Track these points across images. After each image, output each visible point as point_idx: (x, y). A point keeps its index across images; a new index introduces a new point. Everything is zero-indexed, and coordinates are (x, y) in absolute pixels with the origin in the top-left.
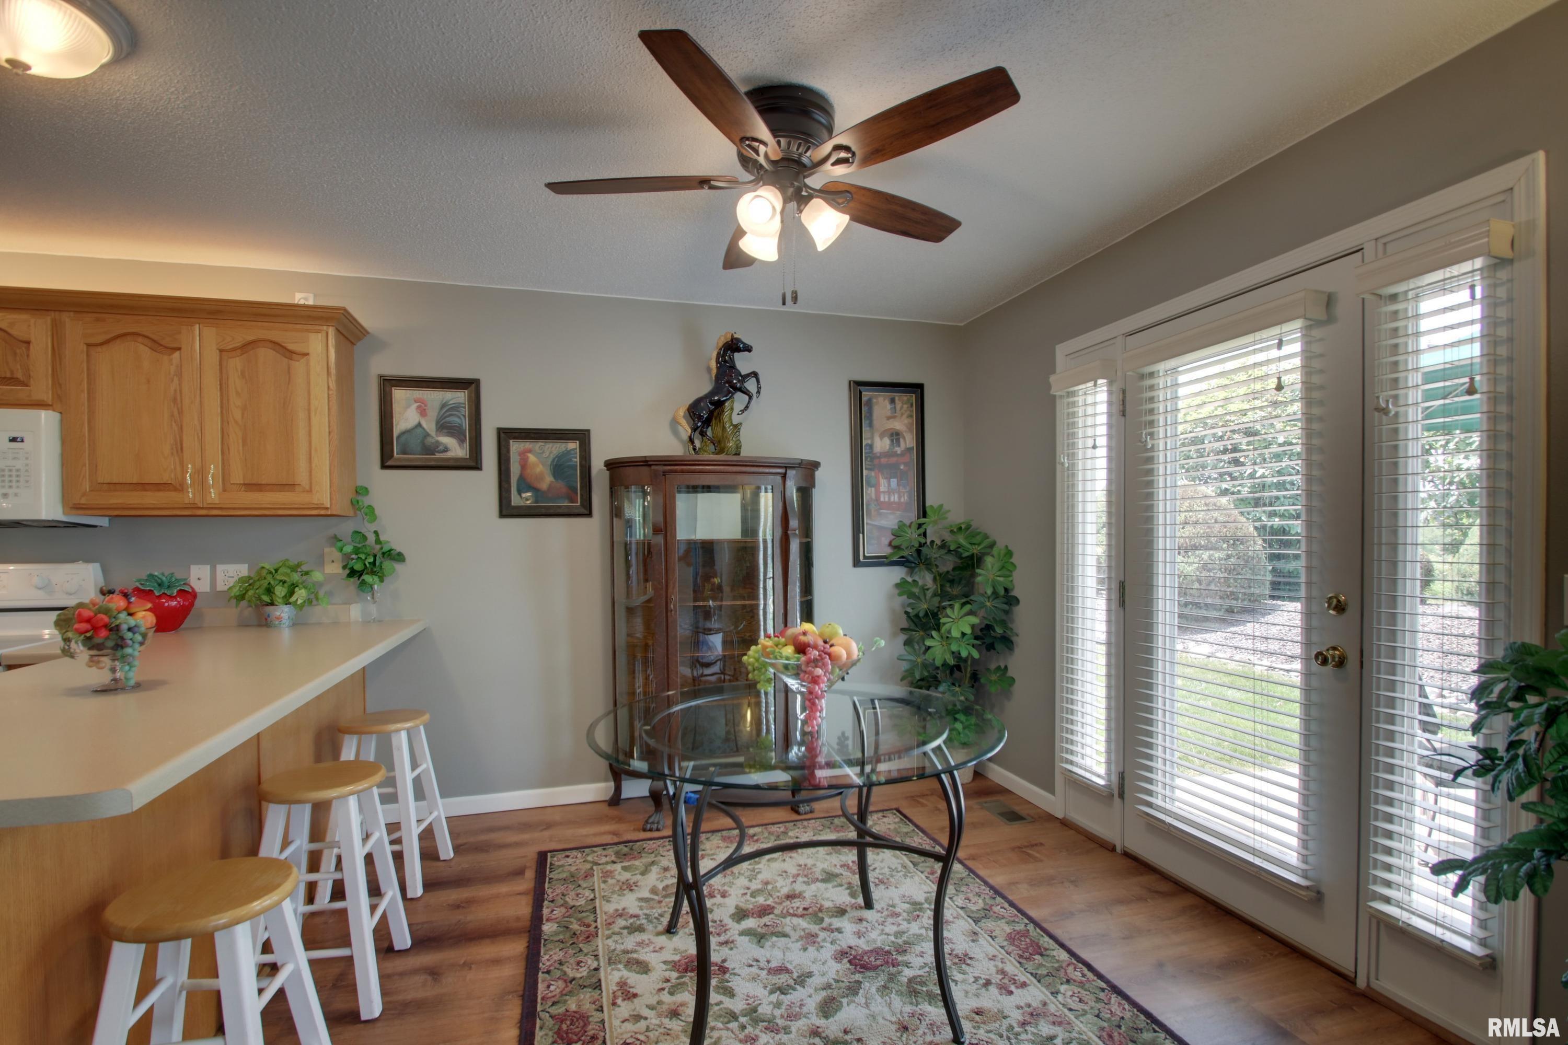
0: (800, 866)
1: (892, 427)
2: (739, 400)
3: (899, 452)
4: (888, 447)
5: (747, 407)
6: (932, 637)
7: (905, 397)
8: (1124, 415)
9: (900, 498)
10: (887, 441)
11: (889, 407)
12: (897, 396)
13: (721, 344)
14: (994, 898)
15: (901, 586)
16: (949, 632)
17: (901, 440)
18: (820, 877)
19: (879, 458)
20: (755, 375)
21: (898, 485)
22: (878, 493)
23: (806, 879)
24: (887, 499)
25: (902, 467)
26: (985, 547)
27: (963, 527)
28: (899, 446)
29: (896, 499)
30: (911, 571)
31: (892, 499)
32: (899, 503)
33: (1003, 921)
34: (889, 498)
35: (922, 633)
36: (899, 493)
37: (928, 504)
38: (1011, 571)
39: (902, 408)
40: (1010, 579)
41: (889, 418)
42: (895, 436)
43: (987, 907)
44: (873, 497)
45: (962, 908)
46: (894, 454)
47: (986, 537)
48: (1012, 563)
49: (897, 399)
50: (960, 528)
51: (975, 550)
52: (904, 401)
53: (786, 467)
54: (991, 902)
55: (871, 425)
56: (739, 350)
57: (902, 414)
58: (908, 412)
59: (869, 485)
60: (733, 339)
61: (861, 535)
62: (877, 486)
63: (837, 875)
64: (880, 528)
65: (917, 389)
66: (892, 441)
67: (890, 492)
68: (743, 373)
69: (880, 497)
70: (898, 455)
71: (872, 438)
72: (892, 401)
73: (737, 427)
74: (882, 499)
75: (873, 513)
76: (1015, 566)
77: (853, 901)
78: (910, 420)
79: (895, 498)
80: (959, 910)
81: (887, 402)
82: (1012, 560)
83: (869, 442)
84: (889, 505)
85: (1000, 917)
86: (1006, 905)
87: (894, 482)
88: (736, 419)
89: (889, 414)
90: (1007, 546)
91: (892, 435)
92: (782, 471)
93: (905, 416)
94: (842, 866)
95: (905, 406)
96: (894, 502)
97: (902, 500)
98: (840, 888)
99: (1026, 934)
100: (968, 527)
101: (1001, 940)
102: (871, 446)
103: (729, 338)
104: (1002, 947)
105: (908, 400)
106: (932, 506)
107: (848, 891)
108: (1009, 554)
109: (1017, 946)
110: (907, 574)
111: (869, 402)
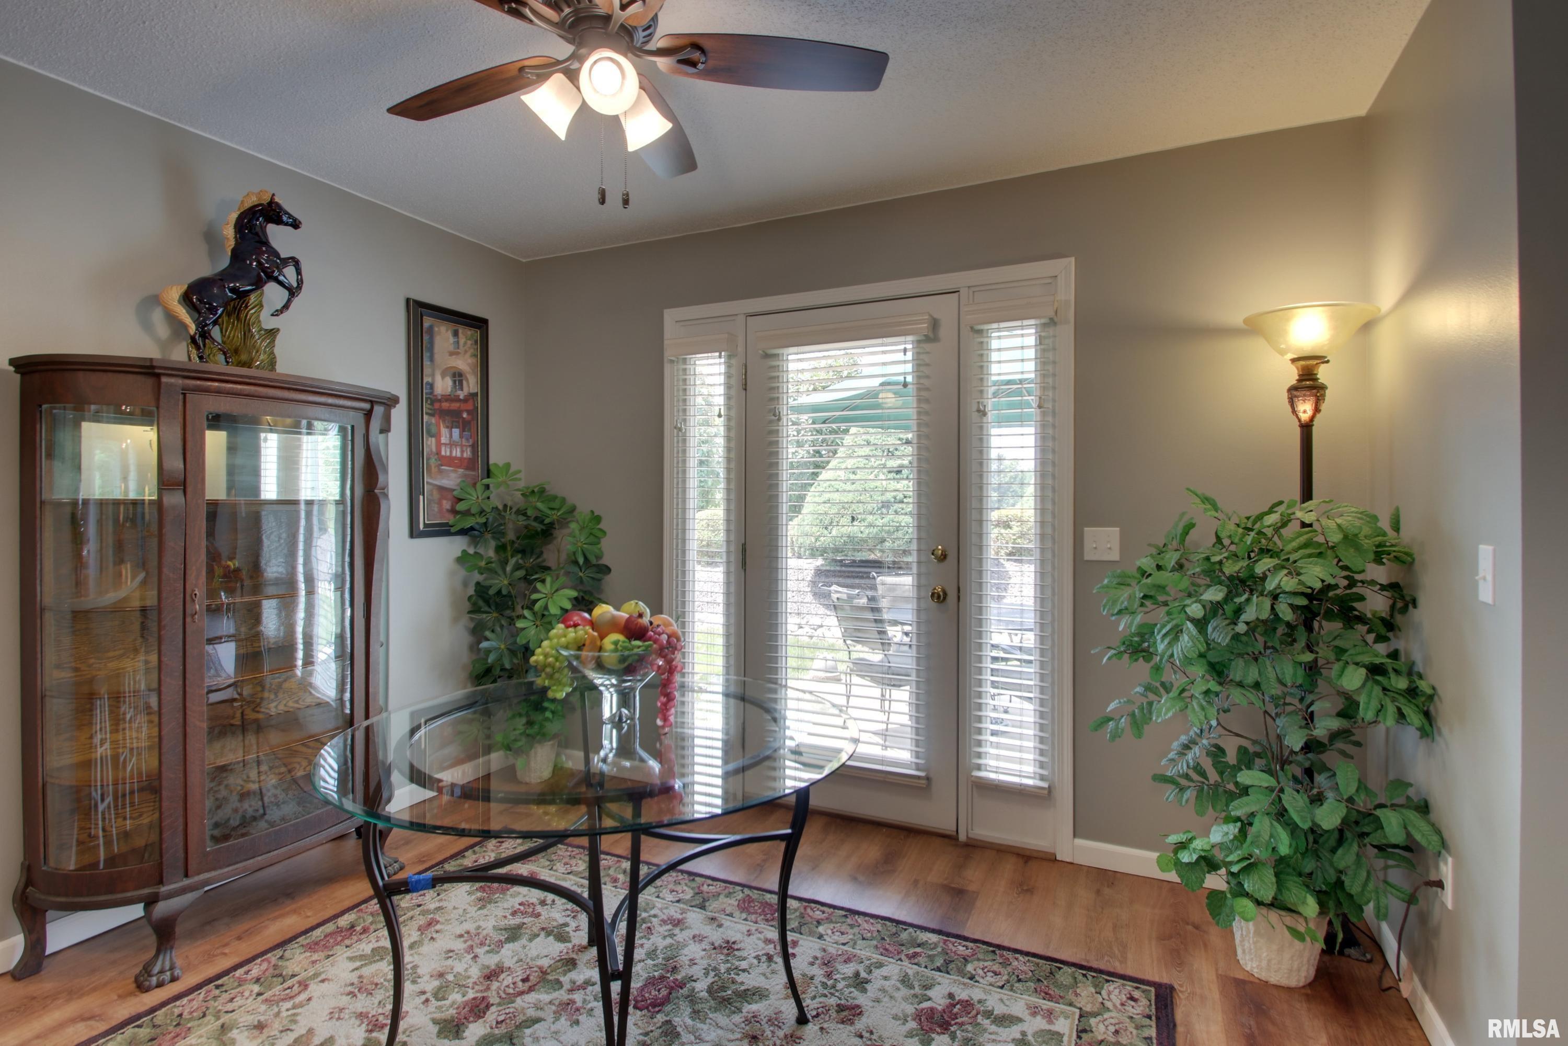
0: (461, 936)
1: (454, 365)
2: (273, 294)
3: (461, 397)
4: (449, 390)
5: (286, 307)
6: (525, 618)
7: (469, 332)
8: (746, 389)
9: (462, 452)
10: (449, 382)
11: (452, 339)
12: (461, 330)
13: (247, 205)
14: (693, 880)
15: (463, 559)
16: (546, 608)
17: (465, 383)
18: (503, 938)
19: (440, 401)
20: (296, 263)
21: (461, 437)
22: (439, 444)
23: (487, 948)
24: (448, 454)
25: (465, 415)
26: (565, 513)
27: (536, 490)
28: (462, 389)
29: (459, 455)
30: (475, 541)
31: (454, 454)
32: (461, 459)
33: (722, 896)
34: (451, 452)
35: (495, 615)
36: (462, 446)
37: (491, 462)
38: (599, 538)
39: (465, 343)
40: (599, 546)
41: (451, 354)
42: (458, 377)
43: (697, 891)
44: (434, 449)
45: (678, 901)
46: (457, 399)
47: (564, 500)
48: (601, 530)
49: (460, 331)
50: (533, 492)
51: (554, 516)
52: (467, 335)
53: (372, 402)
54: (694, 885)
55: (432, 359)
56: (279, 222)
57: (466, 352)
58: (472, 351)
59: (430, 435)
60: (272, 202)
61: (421, 497)
62: (437, 436)
63: (520, 926)
64: (441, 489)
65: (479, 324)
66: (454, 382)
67: (452, 445)
68: (283, 256)
69: (440, 451)
70: (460, 400)
71: (433, 375)
72: (456, 334)
73: (272, 333)
74: (443, 453)
75: (434, 470)
76: (604, 533)
77: (570, 945)
78: (474, 360)
79: (457, 453)
80: (677, 904)
81: (450, 334)
82: (601, 526)
83: (430, 380)
84: (450, 461)
85: (717, 895)
86: (710, 882)
87: (456, 432)
88: (268, 322)
89: (451, 348)
90: (592, 512)
91: (454, 375)
92: (367, 406)
93: (469, 354)
94: (514, 913)
95: (469, 342)
96: (456, 458)
97: (465, 455)
98: (538, 940)
99: (748, 899)
100: (542, 491)
101: (737, 914)
102: (432, 386)
103: (266, 199)
104: (746, 920)
105: (472, 335)
106: (496, 465)
107: (551, 938)
108: (597, 519)
109: (756, 913)
110: (469, 545)
111: (431, 328)
